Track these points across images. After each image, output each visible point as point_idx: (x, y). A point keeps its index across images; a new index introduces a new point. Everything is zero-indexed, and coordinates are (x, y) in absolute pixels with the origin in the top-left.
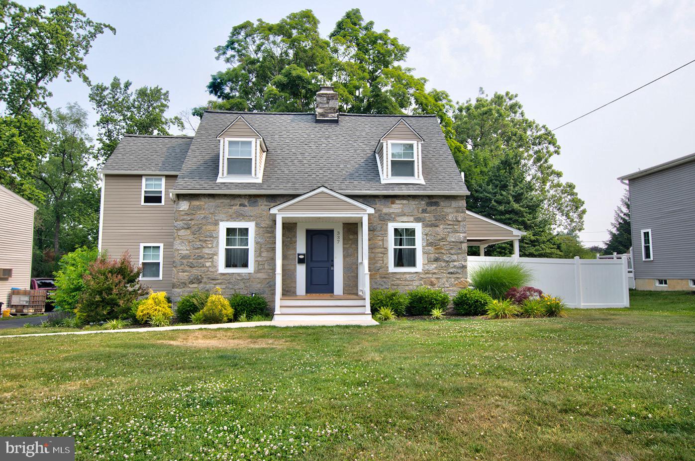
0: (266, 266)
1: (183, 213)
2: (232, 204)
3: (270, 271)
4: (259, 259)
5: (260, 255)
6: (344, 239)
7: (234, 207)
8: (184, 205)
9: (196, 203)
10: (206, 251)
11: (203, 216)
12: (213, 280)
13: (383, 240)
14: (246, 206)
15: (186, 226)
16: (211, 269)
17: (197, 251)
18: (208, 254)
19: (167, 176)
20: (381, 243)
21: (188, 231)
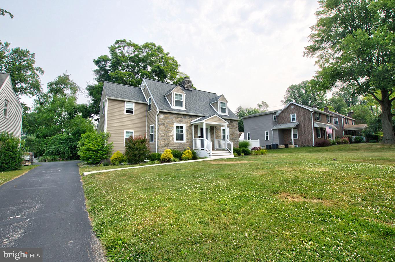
0: (189, 140)
1: (161, 119)
2: (178, 117)
3: (190, 142)
4: (187, 137)
5: (187, 136)
6: (211, 132)
7: (179, 118)
8: (162, 116)
9: (166, 115)
10: (170, 134)
11: (169, 121)
12: (172, 145)
13: (220, 132)
14: (182, 118)
15: (163, 124)
16: (172, 141)
17: (167, 134)
18: (171, 135)
19: (135, 103)
20: (219, 133)
21: (164, 126)
